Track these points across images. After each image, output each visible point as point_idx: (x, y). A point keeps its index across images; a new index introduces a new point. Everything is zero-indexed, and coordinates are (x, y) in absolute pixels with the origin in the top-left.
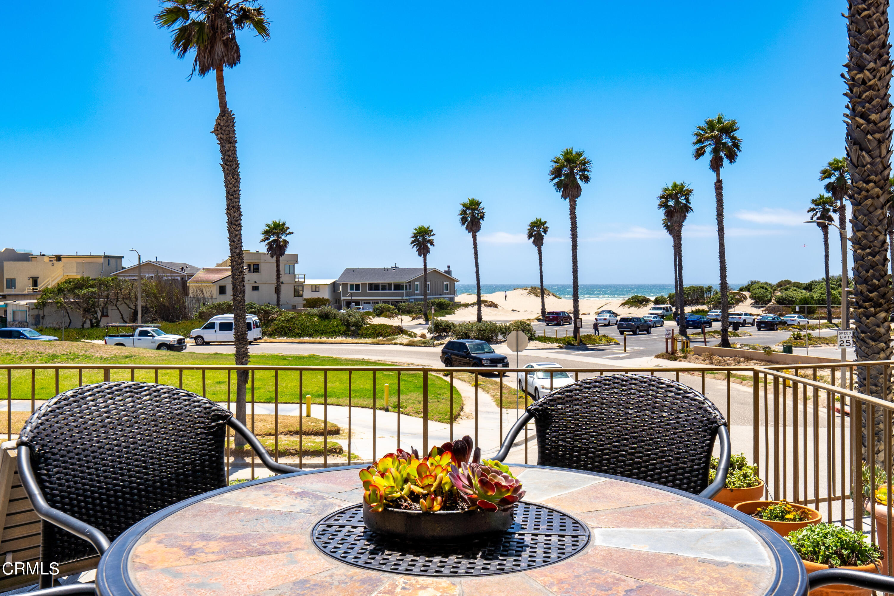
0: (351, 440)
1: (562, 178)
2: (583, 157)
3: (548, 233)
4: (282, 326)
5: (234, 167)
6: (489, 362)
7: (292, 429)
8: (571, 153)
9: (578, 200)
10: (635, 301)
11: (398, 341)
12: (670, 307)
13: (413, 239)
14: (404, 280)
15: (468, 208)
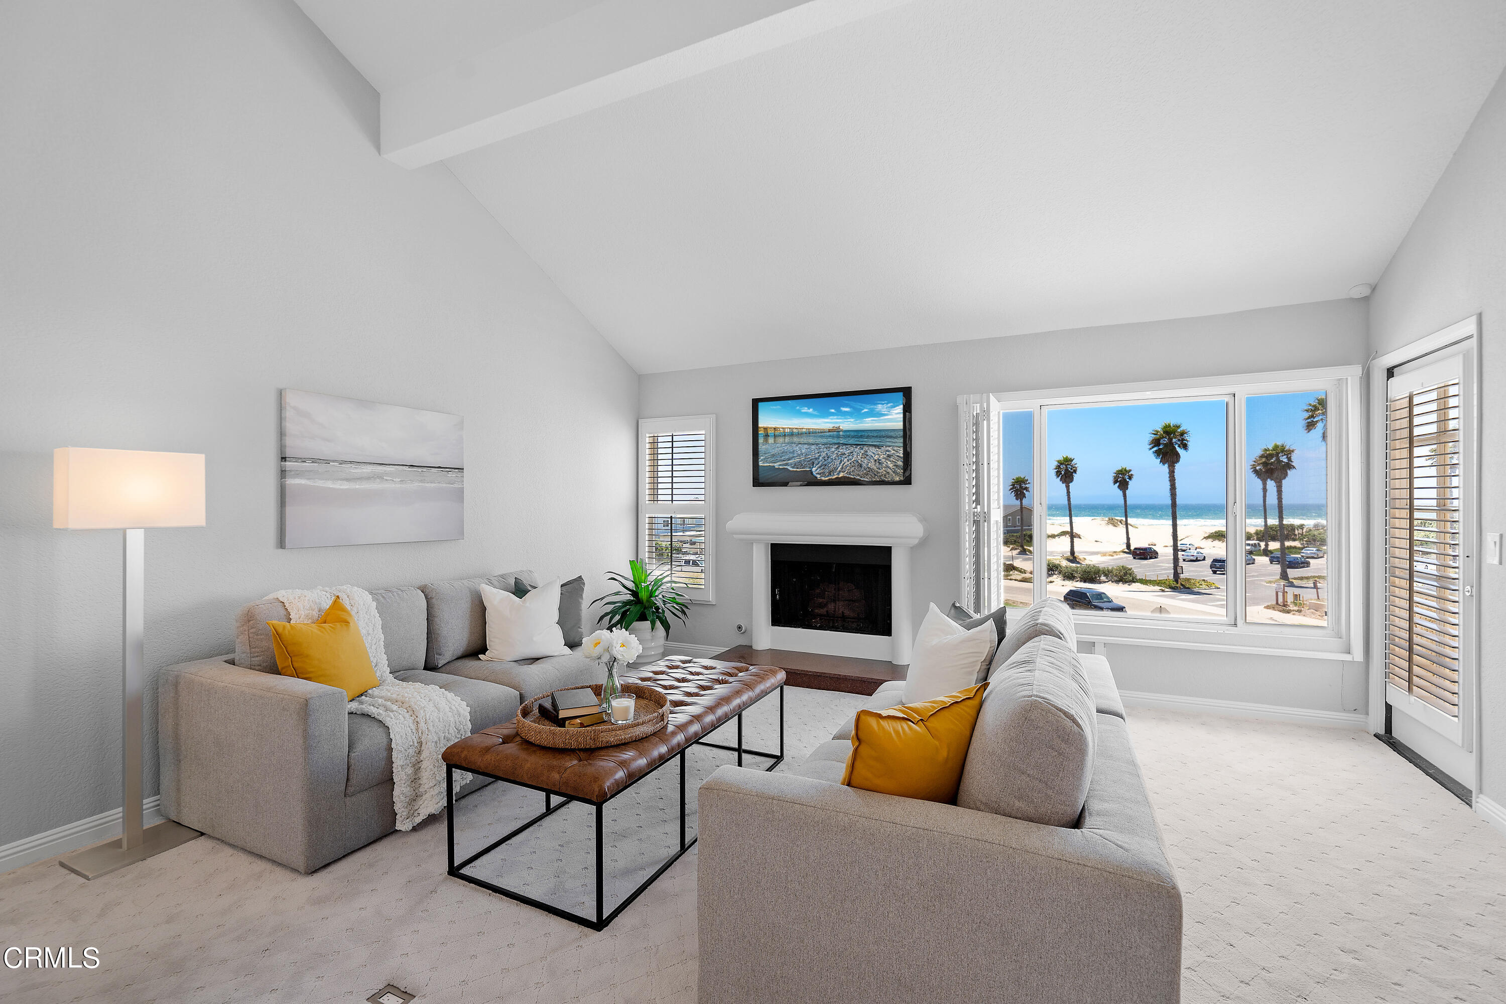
1: (1161, 447)
2: (1181, 429)
3: (1133, 479)
8: (1169, 426)
10: (1219, 535)
13: (1012, 487)
15: (1061, 464)
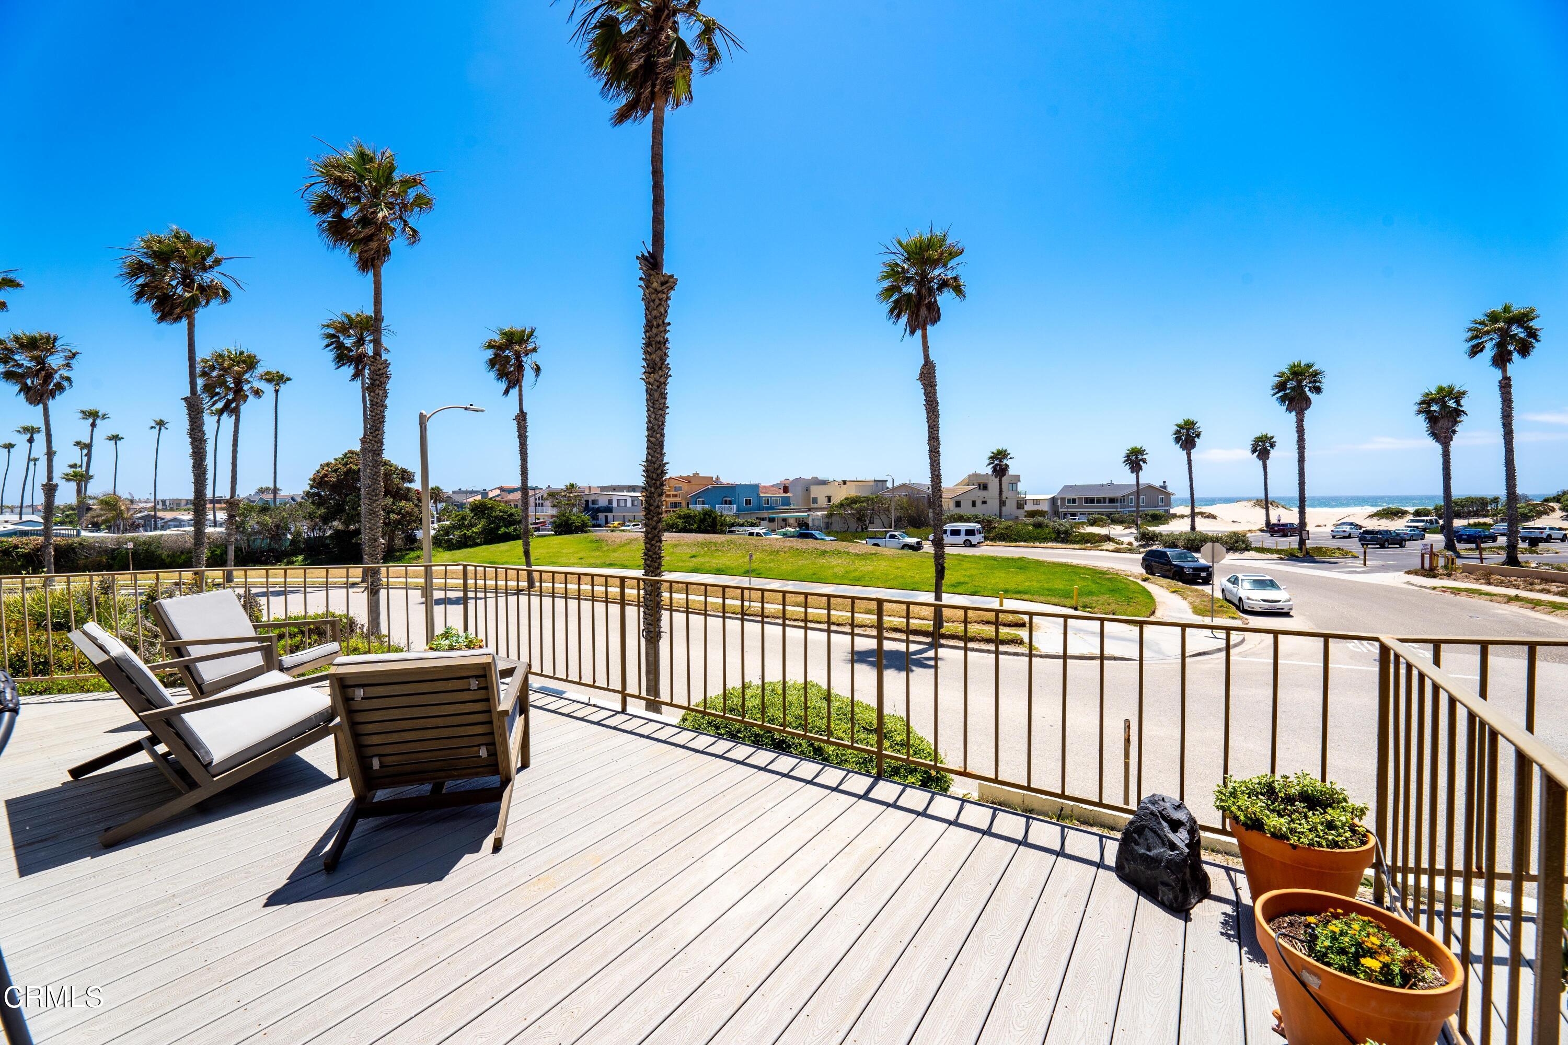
0: (1034, 633)
1: (1287, 392)
2: (1314, 369)
3: (1274, 447)
4: (1002, 533)
5: (934, 406)
6: (1191, 570)
7: (984, 619)
8: (1299, 366)
9: (1307, 413)
10: (1388, 513)
11: (1103, 548)
12: (1436, 520)
13: (1126, 459)
14: (1118, 494)
15: (1182, 428)
